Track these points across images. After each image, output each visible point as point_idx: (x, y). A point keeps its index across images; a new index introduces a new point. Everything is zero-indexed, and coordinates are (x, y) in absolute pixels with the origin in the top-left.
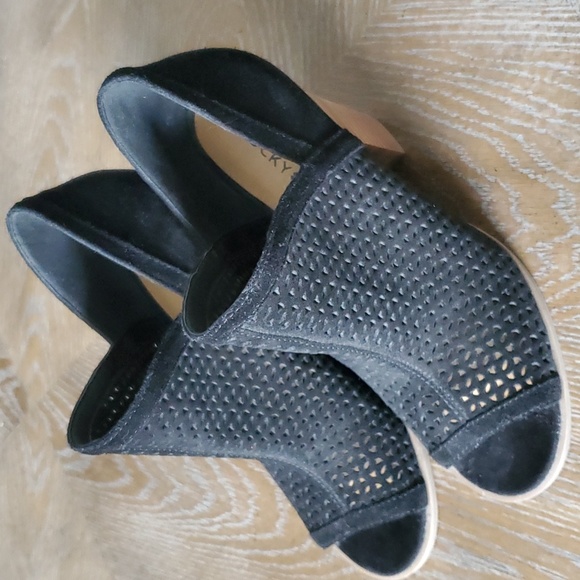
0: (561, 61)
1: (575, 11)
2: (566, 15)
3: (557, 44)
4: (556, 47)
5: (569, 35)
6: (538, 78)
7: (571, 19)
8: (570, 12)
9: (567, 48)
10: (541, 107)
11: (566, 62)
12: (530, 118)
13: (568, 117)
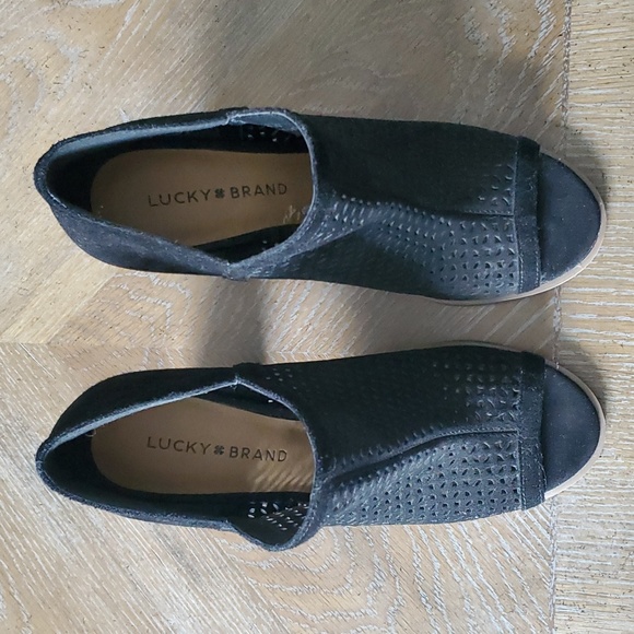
0: (511, 544)
1: (550, 522)
2: (541, 517)
3: (518, 530)
4: (516, 531)
5: (532, 532)
6: (485, 537)
7: (543, 523)
8: (547, 518)
9: (523, 540)
10: (470, 561)
11: (514, 548)
12: (456, 560)
13: (483, 588)
